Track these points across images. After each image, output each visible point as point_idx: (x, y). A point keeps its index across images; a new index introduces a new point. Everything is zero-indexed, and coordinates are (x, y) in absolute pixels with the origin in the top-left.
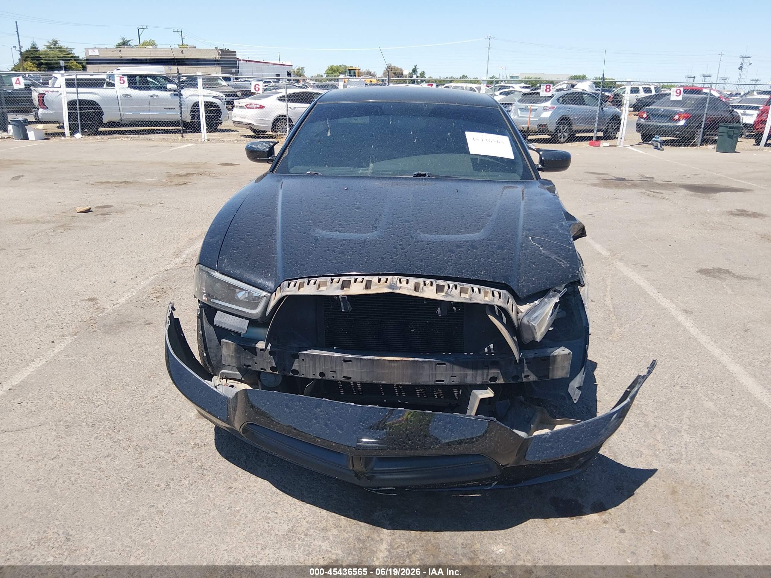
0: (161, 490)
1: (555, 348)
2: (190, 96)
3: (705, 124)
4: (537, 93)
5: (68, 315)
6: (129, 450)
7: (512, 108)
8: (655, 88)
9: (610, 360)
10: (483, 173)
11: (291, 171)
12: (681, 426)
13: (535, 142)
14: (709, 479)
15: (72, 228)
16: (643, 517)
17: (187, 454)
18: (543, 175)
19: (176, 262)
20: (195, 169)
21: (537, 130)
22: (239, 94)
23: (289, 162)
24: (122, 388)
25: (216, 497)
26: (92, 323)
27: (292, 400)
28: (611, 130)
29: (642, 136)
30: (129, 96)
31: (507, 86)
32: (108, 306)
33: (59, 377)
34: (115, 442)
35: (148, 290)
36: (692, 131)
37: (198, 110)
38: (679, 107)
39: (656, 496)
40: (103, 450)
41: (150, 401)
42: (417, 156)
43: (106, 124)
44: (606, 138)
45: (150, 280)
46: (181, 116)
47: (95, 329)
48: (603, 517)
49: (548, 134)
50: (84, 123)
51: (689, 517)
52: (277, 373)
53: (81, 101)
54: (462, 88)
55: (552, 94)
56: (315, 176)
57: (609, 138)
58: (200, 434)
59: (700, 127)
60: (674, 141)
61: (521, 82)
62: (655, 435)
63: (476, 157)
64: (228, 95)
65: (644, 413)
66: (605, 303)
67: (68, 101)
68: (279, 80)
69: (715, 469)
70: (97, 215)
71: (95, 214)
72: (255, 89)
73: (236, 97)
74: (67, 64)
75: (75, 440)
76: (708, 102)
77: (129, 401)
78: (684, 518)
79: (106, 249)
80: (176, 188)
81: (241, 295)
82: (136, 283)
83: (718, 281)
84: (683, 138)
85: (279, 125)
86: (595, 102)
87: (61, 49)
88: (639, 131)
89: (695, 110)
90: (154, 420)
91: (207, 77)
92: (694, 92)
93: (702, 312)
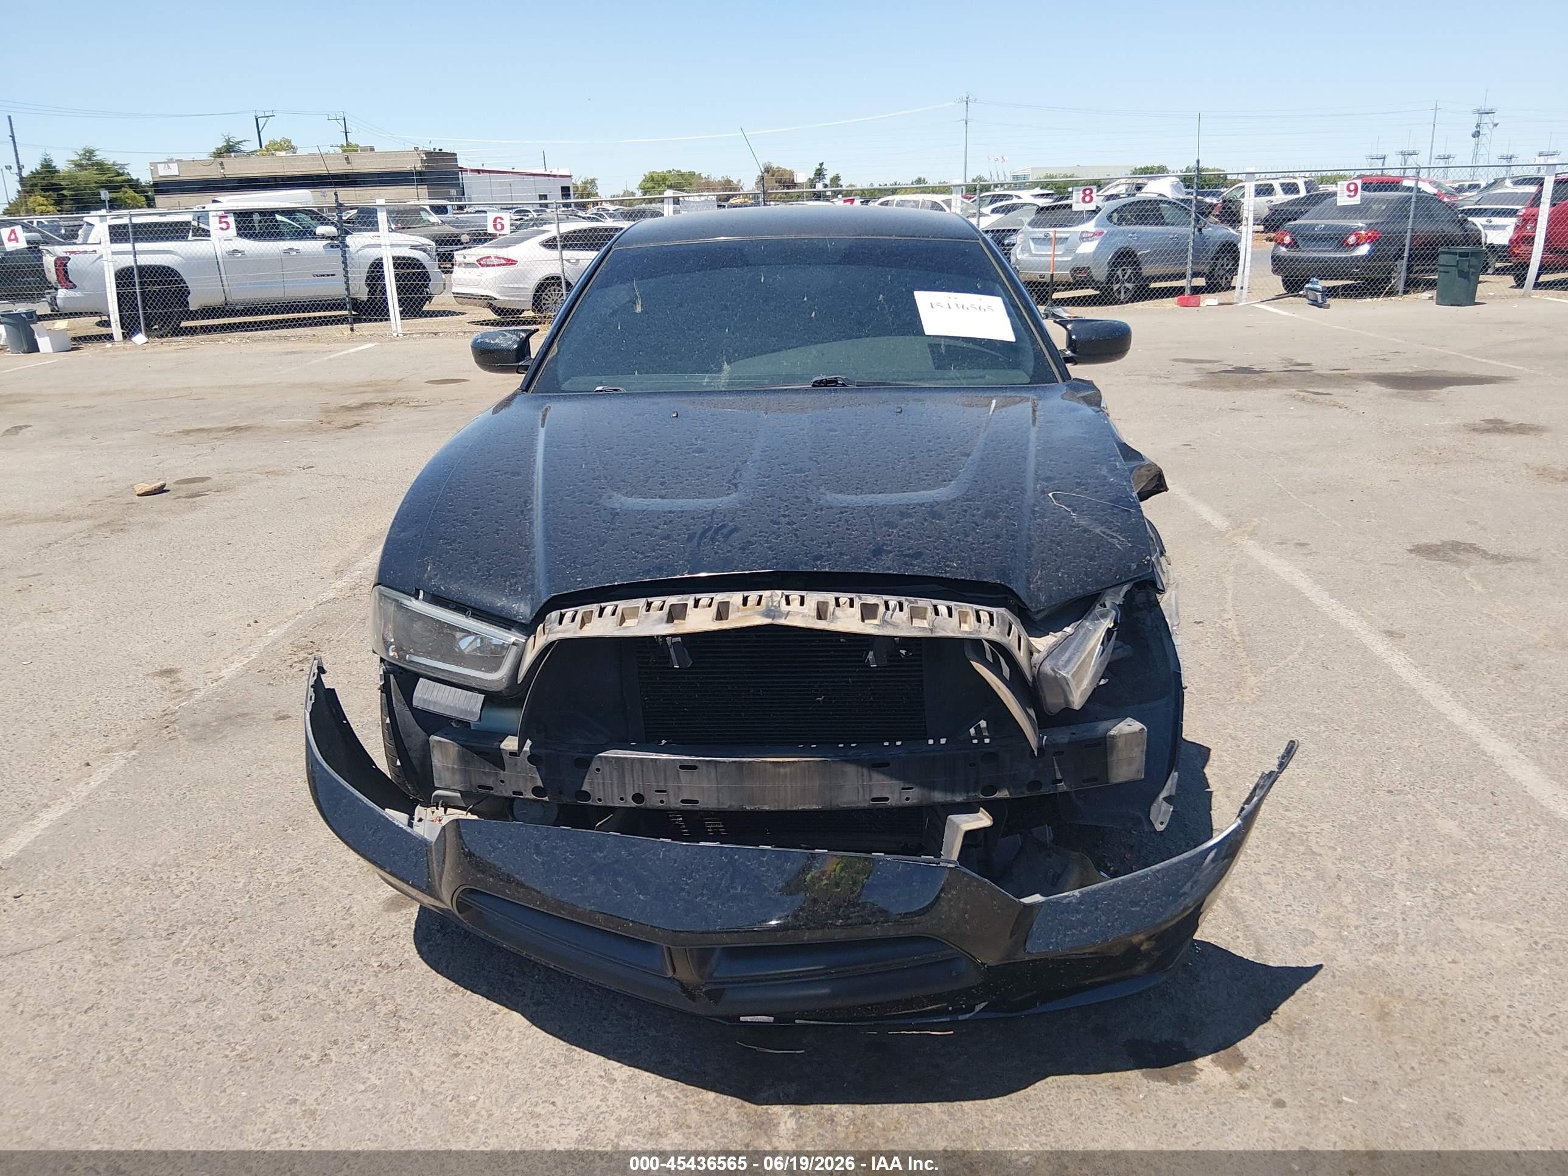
0: (313, 1067)
1: (1116, 721)
2: (364, 247)
3: (1411, 249)
4: (1067, 205)
5: (118, 707)
6: (245, 984)
7: (1018, 239)
8: (1306, 183)
9: (1239, 743)
10: (953, 372)
11: (565, 386)
12: (1392, 875)
13: (1068, 305)
14: (1455, 982)
15: (127, 527)
16: (1321, 1072)
17: (364, 987)
18: (1076, 371)
19: (340, 587)
20: (379, 394)
21: (1071, 280)
22: (465, 238)
23: (561, 372)
24: (228, 855)
25: (425, 1076)
26: (167, 722)
27: (546, 837)
28: (1221, 273)
29: (1283, 280)
30: (240, 254)
31: (1005, 196)
32: (200, 685)
33: (99, 838)
34: (215, 969)
35: (283, 647)
36: (1385, 266)
37: (382, 275)
38: (1355, 218)
39: (1347, 1024)
40: (190, 988)
41: (287, 880)
42: (819, 346)
43: (197, 312)
44: (1212, 288)
45: (286, 626)
46: (348, 289)
47: (173, 734)
48: (1238, 1075)
49: (1093, 288)
50: (151, 314)
51: (1416, 1066)
52: (546, 799)
53: (141, 269)
54: (916, 203)
55: (1097, 207)
56: (614, 393)
57: (1217, 289)
58: (392, 944)
59: (1400, 256)
60: (1350, 287)
61: (1035, 185)
62: (1338, 896)
63: (936, 341)
64: (440, 241)
65: (1315, 850)
66: (1225, 624)
67: (117, 269)
68: (546, 206)
69: (1467, 961)
70: (179, 497)
71: (173, 497)
72: (495, 226)
73: (456, 244)
74: (114, 195)
75: (131, 969)
76: (1413, 205)
77: (243, 881)
78: (1407, 1068)
79: (195, 567)
80: (340, 434)
81: (465, 644)
82: (258, 634)
83: (1455, 568)
84: (1367, 280)
85: (546, 297)
86: (1184, 217)
87: (101, 167)
88: (1276, 271)
89: (1388, 223)
90: (295, 920)
91: (396, 209)
92: (1384, 186)
93: (1423, 633)
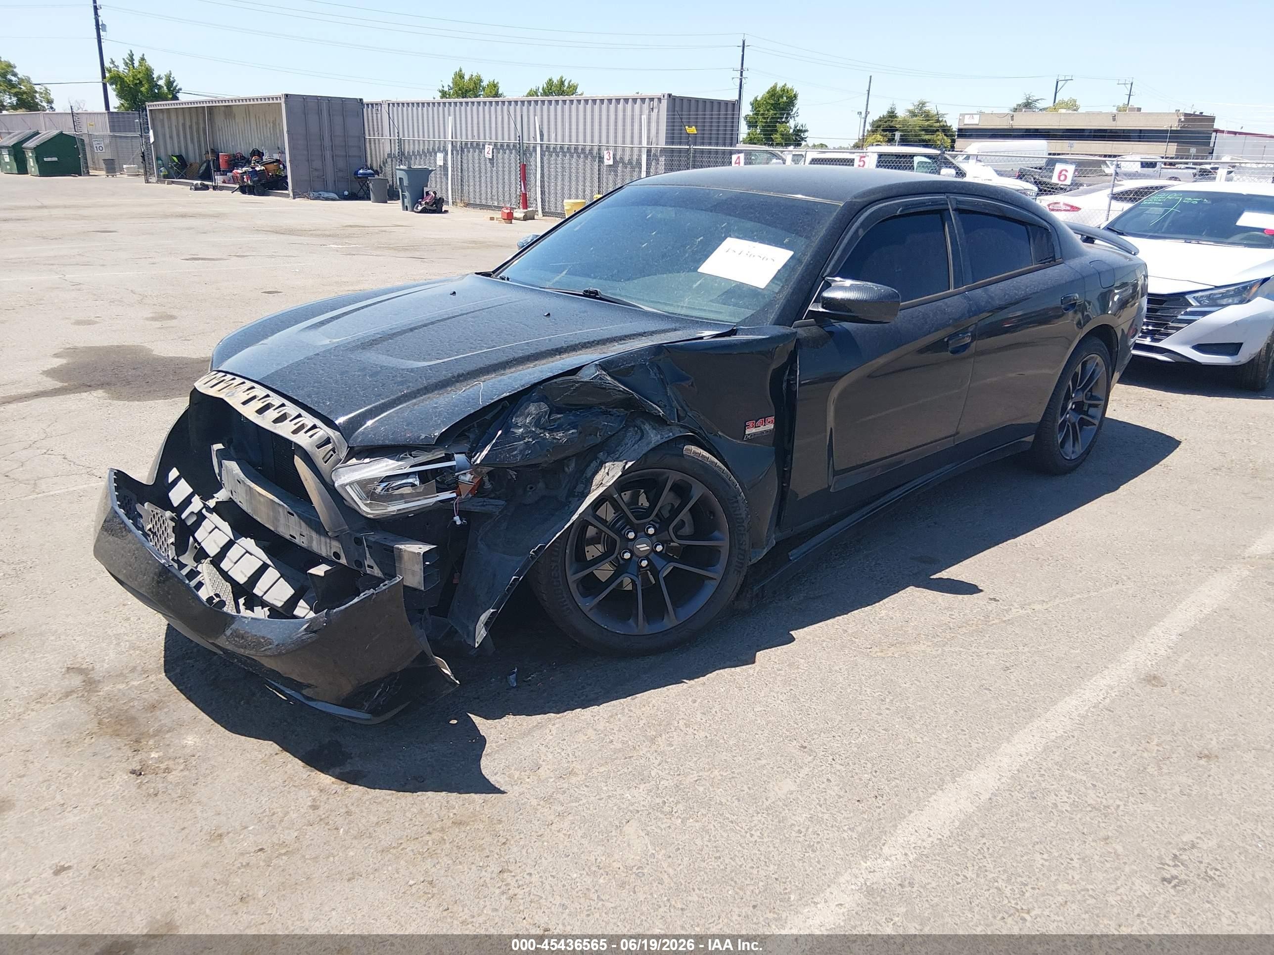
72: (1059, 177)
74: (930, 137)
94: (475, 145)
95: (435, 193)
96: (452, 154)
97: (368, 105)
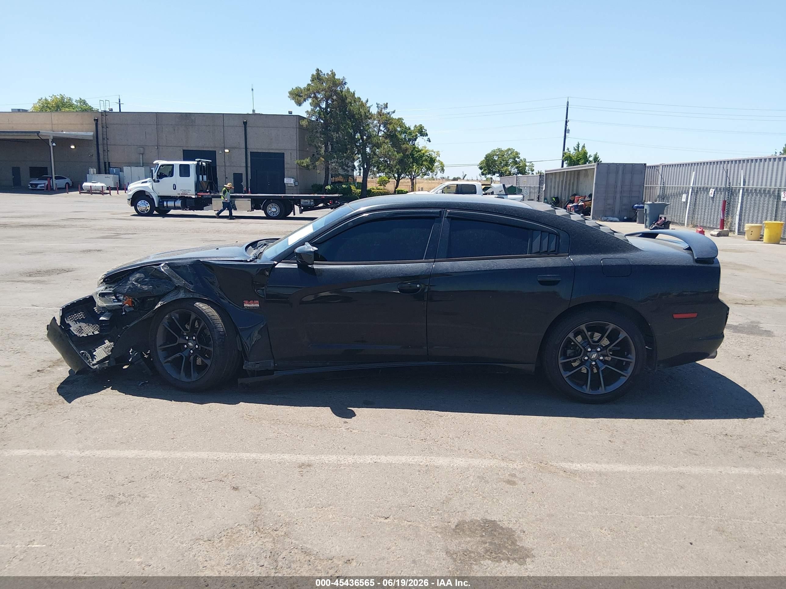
94: (705, 188)
95: (665, 218)
96: (692, 194)
97: (648, 167)
